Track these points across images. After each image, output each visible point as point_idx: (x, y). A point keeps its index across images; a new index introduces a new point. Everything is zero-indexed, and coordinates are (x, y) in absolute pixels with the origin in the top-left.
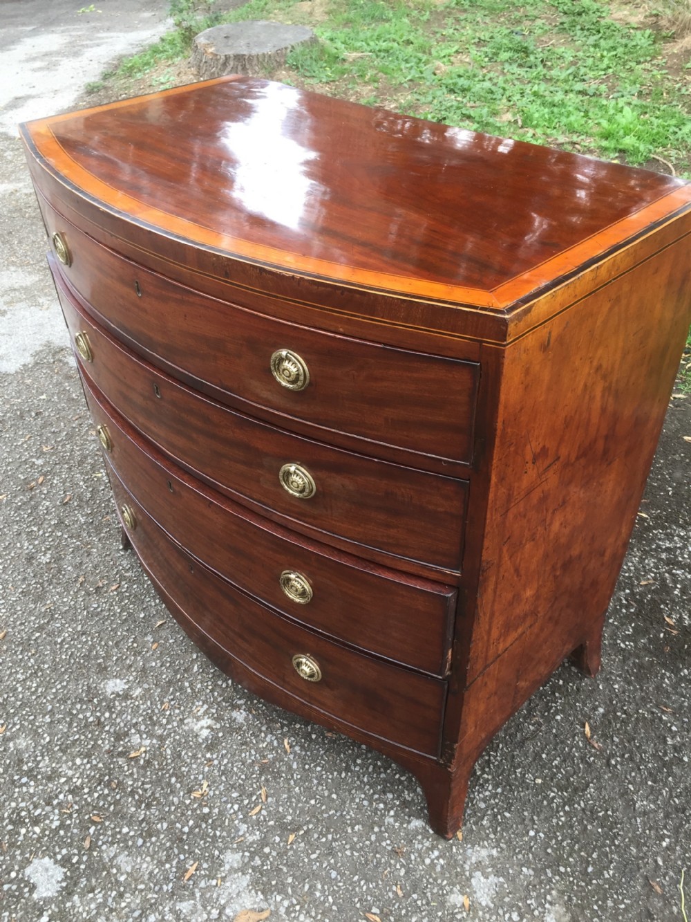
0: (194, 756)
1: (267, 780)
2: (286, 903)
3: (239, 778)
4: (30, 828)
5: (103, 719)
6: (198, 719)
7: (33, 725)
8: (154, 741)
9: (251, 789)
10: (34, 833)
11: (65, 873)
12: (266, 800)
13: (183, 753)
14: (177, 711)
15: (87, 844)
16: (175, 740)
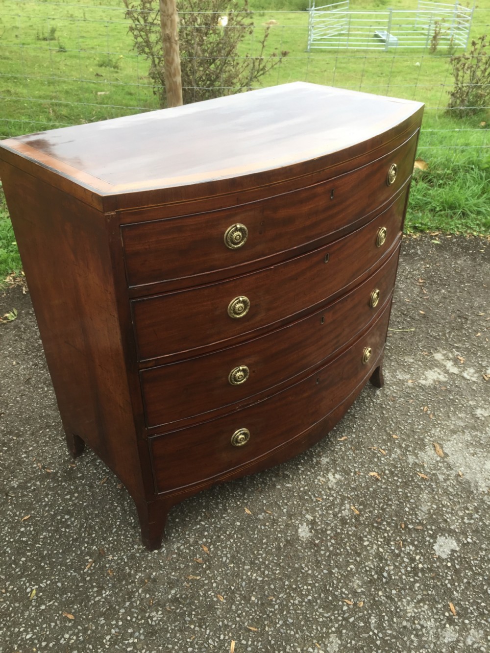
0: (355, 481)
1: (364, 447)
2: (428, 438)
4: (418, 562)
6: (329, 480)
8: (346, 502)
9: (371, 454)
10: (420, 558)
11: (440, 536)
12: (376, 447)
13: (353, 486)
14: (323, 492)
15: (420, 527)
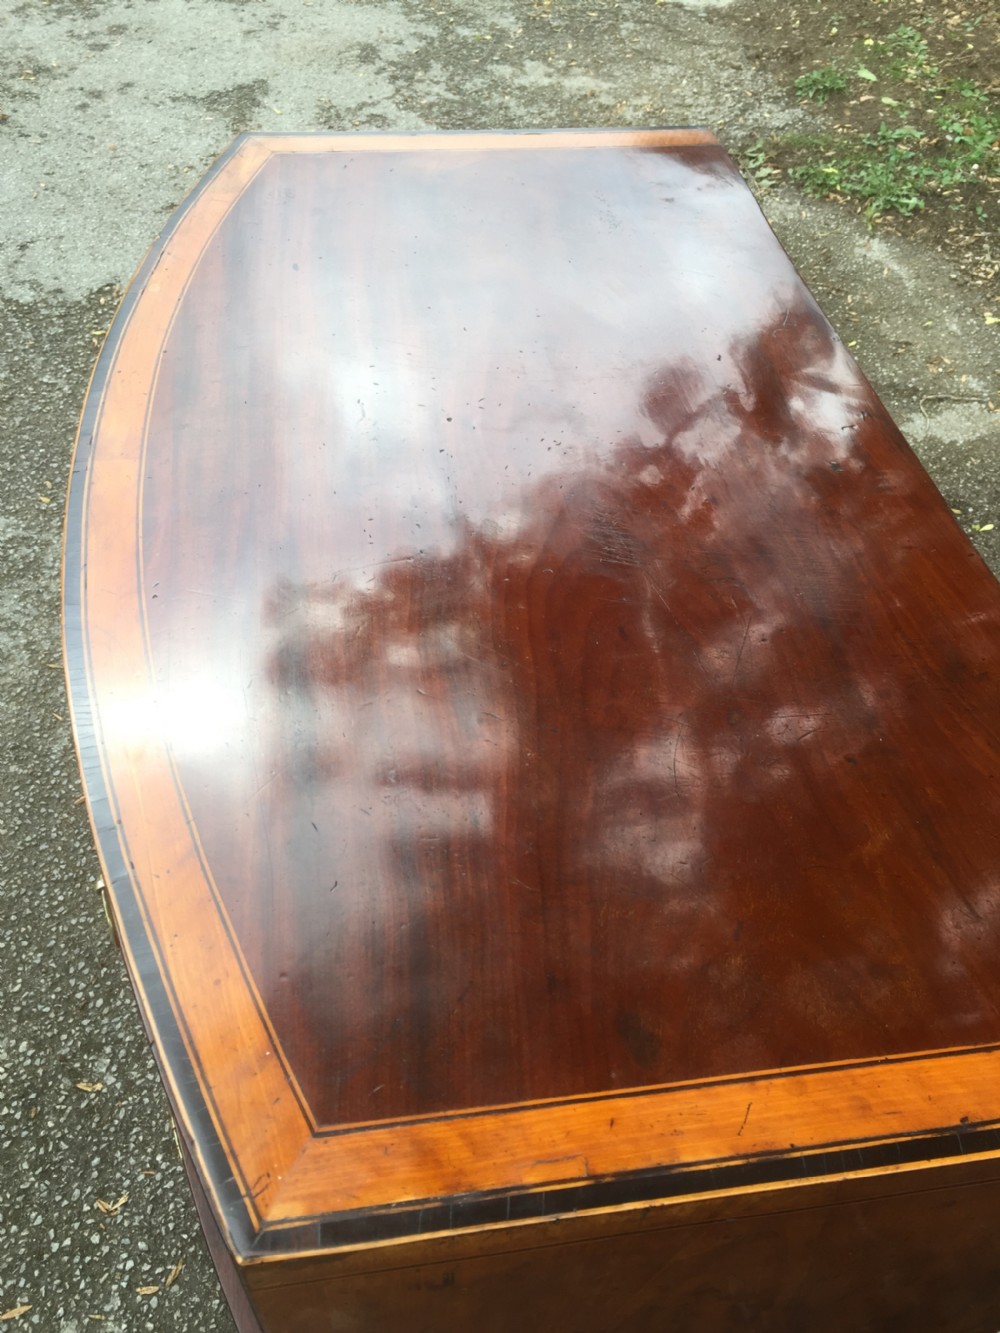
3: (166, 1224)
5: (91, 1005)
7: (19, 955)
9: (166, 1253)
12: (172, 1285)
16: (141, 1101)
